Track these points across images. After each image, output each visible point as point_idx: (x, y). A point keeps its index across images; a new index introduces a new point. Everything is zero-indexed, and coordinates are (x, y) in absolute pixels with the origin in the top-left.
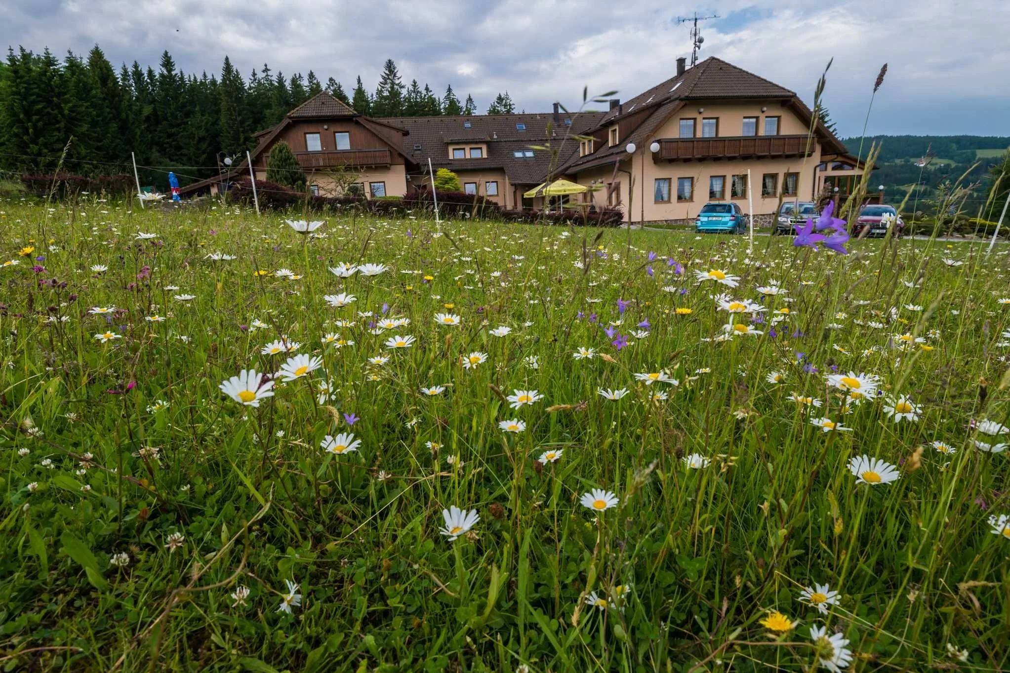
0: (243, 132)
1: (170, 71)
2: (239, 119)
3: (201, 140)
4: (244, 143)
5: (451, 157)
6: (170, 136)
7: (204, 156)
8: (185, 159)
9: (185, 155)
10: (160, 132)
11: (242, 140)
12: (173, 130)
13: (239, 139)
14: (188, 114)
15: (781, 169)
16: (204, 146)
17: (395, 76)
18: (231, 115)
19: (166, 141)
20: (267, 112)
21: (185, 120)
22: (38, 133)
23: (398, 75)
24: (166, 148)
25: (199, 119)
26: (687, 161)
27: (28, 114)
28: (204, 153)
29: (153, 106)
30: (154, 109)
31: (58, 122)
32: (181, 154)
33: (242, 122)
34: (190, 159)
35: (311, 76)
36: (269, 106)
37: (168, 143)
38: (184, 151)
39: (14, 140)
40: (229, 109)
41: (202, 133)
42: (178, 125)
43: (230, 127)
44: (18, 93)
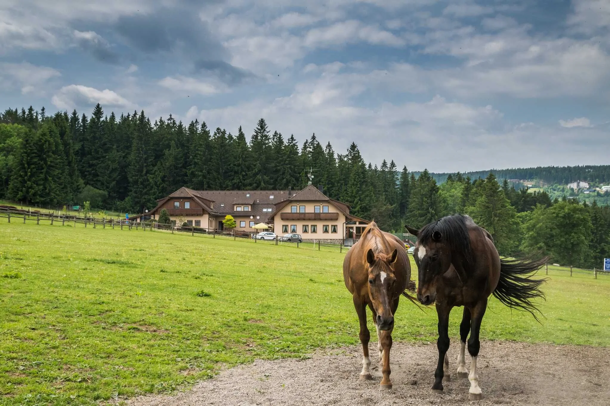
0: (146, 166)
1: (99, 118)
2: (145, 156)
3: (114, 170)
4: (146, 174)
5: (235, 210)
6: (91, 166)
7: (114, 183)
8: (99, 184)
9: (99, 181)
10: (84, 163)
11: (144, 172)
12: (94, 162)
13: (142, 171)
14: (106, 151)
15: (330, 224)
16: (115, 175)
17: (265, 130)
18: (140, 153)
19: (87, 169)
20: (167, 152)
21: (104, 154)
22: (32, 175)
23: (267, 130)
24: (86, 175)
25: (115, 154)
26: (293, 220)
27: (29, 164)
28: (114, 180)
29: (82, 143)
30: (83, 146)
31: (43, 169)
32: (97, 180)
33: (146, 159)
34: (103, 184)
35: (204, 125)
36: (169, 147)
37: (88, 171)
38: (100, 178)
39: (20, 179)
40: (138, 150)
41: (116, 165)
42: (98, 158)
43: (136, 162)
44: (26, 153)
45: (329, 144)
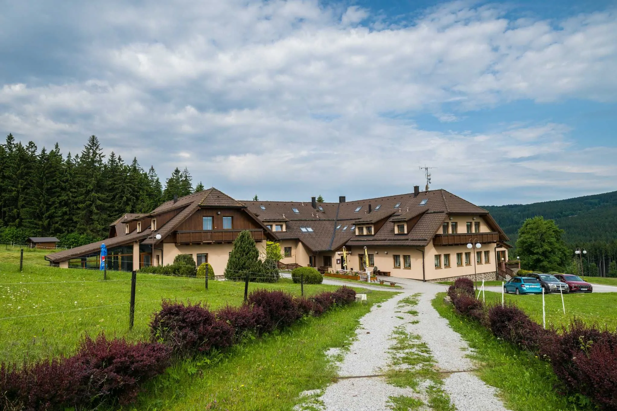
15: (483, 249)
26: (449, 245)
45: (152, 167)
